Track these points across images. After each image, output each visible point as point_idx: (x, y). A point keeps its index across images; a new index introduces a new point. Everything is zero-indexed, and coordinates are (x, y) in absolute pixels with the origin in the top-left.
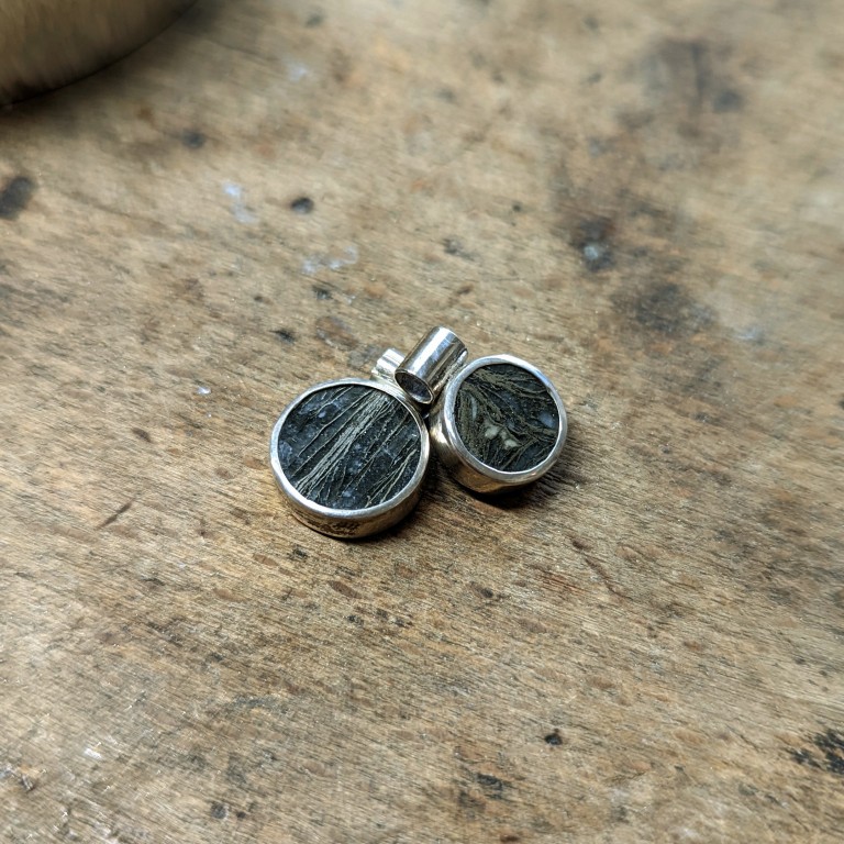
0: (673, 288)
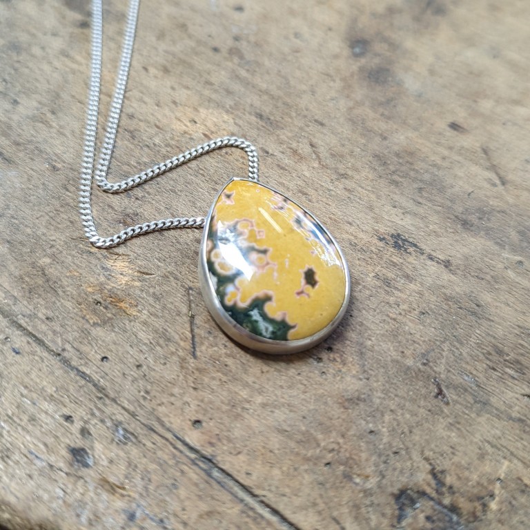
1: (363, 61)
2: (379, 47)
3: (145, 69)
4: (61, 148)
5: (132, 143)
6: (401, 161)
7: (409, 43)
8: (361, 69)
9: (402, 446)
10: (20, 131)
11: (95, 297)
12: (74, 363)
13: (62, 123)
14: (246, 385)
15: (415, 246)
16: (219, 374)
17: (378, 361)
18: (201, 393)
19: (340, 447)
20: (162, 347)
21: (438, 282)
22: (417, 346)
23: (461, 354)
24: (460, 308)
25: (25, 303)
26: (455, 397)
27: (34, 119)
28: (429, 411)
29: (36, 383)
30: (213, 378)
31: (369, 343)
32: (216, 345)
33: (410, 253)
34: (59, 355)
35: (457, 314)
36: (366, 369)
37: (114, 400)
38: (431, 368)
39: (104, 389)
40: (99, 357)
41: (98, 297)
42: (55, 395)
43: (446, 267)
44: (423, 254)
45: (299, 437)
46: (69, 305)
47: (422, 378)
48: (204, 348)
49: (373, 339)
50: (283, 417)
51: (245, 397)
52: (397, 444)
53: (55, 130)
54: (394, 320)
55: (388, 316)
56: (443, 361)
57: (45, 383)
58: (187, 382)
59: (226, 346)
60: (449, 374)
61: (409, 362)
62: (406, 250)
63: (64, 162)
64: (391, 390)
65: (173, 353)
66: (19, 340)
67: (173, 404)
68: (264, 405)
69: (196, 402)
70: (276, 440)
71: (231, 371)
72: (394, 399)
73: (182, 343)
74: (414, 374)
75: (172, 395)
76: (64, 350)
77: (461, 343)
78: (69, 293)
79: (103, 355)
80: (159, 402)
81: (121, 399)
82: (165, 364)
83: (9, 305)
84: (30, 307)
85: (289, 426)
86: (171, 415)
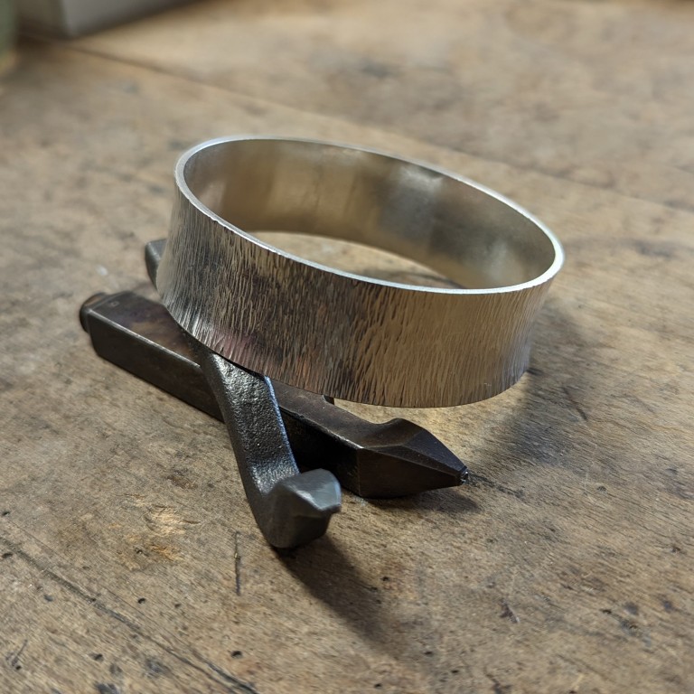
4: (112, 417)
9: (462, 665)
10: (72, 406)
11: (136, 546)
12: (109, 606)
13: (115, 396)
14: (291, 617)
15: (485, 480)
16: (264, 608)
17: (439, 587)
18: (242, 626)
19: (393, 669)
20: (203, 587)
21: (509, 511)
22: (483, 570)
23: (532, 576)
24: (533, 533)
25: (63, 555)
26: (523, 616)
27: (86, 395)
28: (494, 630)
29: (66, 626)
30: (258, 612)
31: (430, 570)
32: (262, 582)
33: (479, 487)
34: (94, 600)
35: (528, 539)
36: (425, 594)
37: (148, 638)
38: (498, 590)
39: (138, 628)
40: (136, 599)
41: (139, 546)
42: (86, 636)
43: (518, 497)
44: (492, 487)
45: (347, 661)
46: (108, 554)
47: (487, 600)
48: (248, 585)
49: (434, 567)
50: (331, 643)
51: (290, 627)
52: (456, 663)
53: (107, 403)
54: (459, 548)
55: (452, 545)
56: (512, 583)
57: (76, 626)
58: (228, 616)
59: (272, 582)
60: (518, 595)
61: (473, 586)
62: (474, 484)
63: (114, 429)
64: (452, 612)
65: (214, 591)
66: (52, 589)
67: (211, 638)
68: (311, 634)
69: (237, 635)
70: (322, 665)
71: (276, 605)
72: (454, 621)
73: (225, 582)
74: (478, 597)
75: (212, 629)
76: (99, 595)
77: (533, 566)
78: (109, 544)
79: (141, 597)
80: (196, 636)
81: (157, 636)
82: (206, 601)
83: (45, 558)
84: (67, 558)
85: (337, 651)
86: (208, 648)
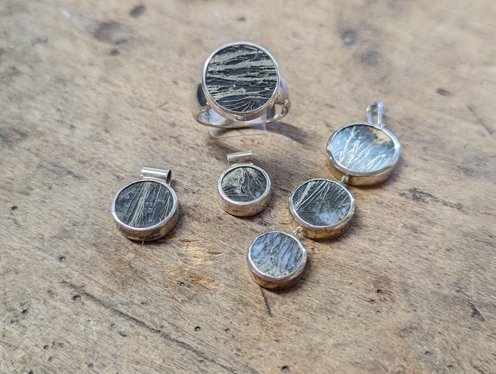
0: (376, 53)
1: (354, 48)
2: (365, 34)
3: (176, 83)
4: (120, 160)
5: (179, 147)
6: (403, 127)
7: (389, 27)
8: (355, 56)
9: (454, 360)
10: (83, 151)
11: (178, 279)
12: (172, 336)
13: (116, 139)
14: (317, 331)
15: (430, 196)
16: (294, 326)
17: (420, 295)
18: (282, 343)
19: (405, 369)
20: (242, 312)
21: (455, 223)
22: (449, 277)
23: (485, 278)
24: (477, 241)
25: (121, 293)
27: (91, 139)
28: (470, 328)
29: (145, 358)
30: (291, 330)
31: (410, 281)
32: (286, 303)
33: (427, 203)
34: (159, 331)
35: (475, 247)
36: (412, 303)
37: (212, 361)
38: (464, 293)
39: (203, 353)
40: (193, 328)
41: (180, 279)
42: (164, 365)
43: (459, 209)
44: (437, 201)
45: (370, 366)
46: (157, 289)
47: (458, 303)
48: (276, 307)
49: (412, 277)
50: (353, 353)
51: (319, 341)
52: (449, 359)
53: (111, 146)
54: (426, 259)
55: (421, 257)
56: (472, 286)
57: (153, 357)
58: (269, 336)
59: (294, 303)
61: (446, 292)
62: (423, 200)
63: (126, 172)
64: (436, 316)
65: (252, 315)
66: (124, 325)
67: (261, 356)
68: (336, 346)
69: (281, 352)
70: (352, 371)
71: (302, 322)
72: (439, 323)
73: (258, 306)
74: (451, 301)
75: (259, 349)
76: (162, 327)
77: (484, 269)
78: (155, 279)
79: (196, 326)
80: (250, 356)
81: (219, 359)
82: (248, 324)
83: (107, 298)
84: (126, 296)
85: (360, 358)
86: (262, 366)
